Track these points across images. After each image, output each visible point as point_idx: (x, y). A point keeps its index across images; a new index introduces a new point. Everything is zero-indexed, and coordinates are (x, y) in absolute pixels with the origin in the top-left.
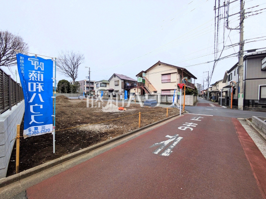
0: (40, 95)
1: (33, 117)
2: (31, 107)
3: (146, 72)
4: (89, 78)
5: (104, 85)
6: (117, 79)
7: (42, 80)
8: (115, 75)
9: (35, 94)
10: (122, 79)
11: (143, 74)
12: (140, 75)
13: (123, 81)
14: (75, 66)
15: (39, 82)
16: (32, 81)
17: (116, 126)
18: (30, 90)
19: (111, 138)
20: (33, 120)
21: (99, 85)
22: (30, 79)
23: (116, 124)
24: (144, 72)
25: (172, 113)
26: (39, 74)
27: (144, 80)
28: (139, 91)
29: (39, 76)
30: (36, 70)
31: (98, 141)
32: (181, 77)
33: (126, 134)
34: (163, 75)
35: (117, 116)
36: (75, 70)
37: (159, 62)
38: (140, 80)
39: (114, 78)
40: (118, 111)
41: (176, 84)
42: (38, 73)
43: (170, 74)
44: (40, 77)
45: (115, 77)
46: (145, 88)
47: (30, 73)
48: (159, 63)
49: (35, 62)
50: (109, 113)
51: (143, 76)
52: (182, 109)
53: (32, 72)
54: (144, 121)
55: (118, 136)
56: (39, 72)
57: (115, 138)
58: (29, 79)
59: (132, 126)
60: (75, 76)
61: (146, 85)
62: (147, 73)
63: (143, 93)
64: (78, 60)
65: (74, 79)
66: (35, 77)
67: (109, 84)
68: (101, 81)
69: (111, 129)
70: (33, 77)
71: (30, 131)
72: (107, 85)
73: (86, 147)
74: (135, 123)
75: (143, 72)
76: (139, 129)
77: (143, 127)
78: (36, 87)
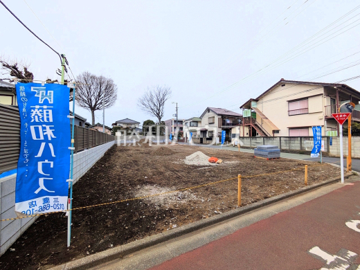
0: (50, 145)
1: (41, 181)
2: (40, 164)
3: (257, 100)
4: (176, 115)
5: (195, 124)
6: (211, 114)
7: (51, 120)
8: (208, 110)
9: (43, 145)
10: (219, 115)
11: (253, 104)
12: (247, 105)
13: (220, 117)
14: (161, 102)
15: (47, 124)
16: (35, 123)
17: (194, 197)
18: (34, 137)
19: (175, 228)
20: (42, 186)
21: (188, 124)
22: (33, 121)
23: (195, 191)
24: (254, 100)
25: (318, 174)
26: (45, 111)
27: (254, 114)
28: (247, 130)
29: (45, 114)
30: (40, 105)
31: (148, 230)
32: (333, 101)
33: (208, 219)
34: (290, 101)
35: (202, 174)
36: (161, 107)
37: (282, 80)
38: (247, 113)
39: (207, 114)
40: (207, 163)
41: (322, 116)
42: (43, 109)
43: (307, 98)
44: (48, 115)
45: (209, 112)
46: (256, 125)
47: (32, 110)
48: (282, 83)
49: (41, 92)
50: (193, 166)
51: (252, 107)
52: (345, 167)
53: (34, 109)
54: (252, 189)
55: (190, 225)
56: (45, 107)
57: (183, 228)
58: (32, 119)
59: (224, 200)
60: (160, 114)
61: (258, 121)
62: (260, 101)
63: (253, 134)
64: (164, 96)
65: (160, 119)
66: (39, 117)
67: (200, 122)
68: (191, 119)
69: (183, 202)
70: (36, 117)
71: (31, 205)
72: (199, 124)
73: (122, 244)
74: (231, 193)
75: (251, 100)
76: (237, 211)
77: (248, 206)
78: (44, 132)
